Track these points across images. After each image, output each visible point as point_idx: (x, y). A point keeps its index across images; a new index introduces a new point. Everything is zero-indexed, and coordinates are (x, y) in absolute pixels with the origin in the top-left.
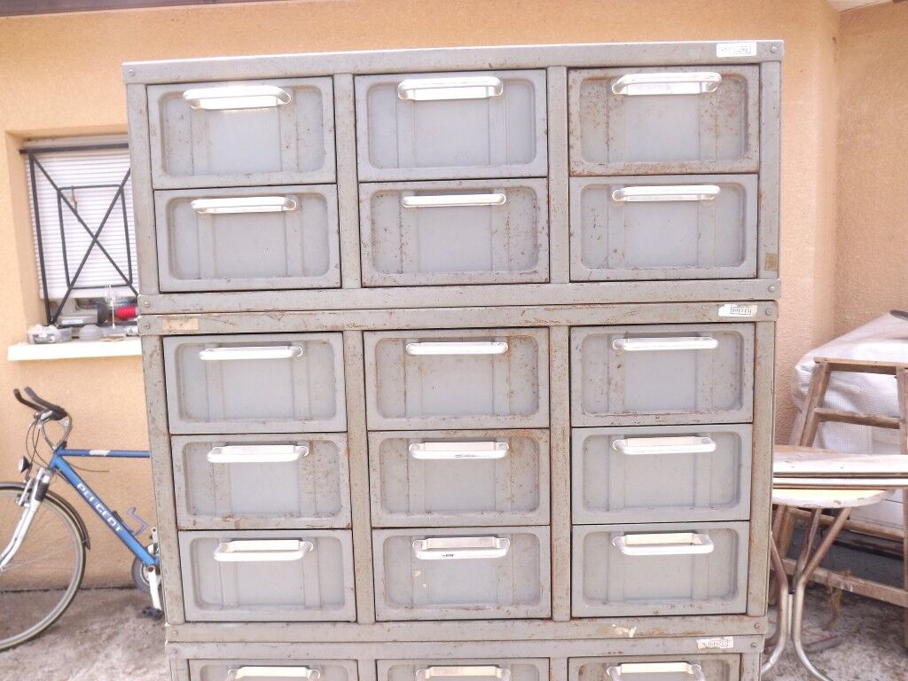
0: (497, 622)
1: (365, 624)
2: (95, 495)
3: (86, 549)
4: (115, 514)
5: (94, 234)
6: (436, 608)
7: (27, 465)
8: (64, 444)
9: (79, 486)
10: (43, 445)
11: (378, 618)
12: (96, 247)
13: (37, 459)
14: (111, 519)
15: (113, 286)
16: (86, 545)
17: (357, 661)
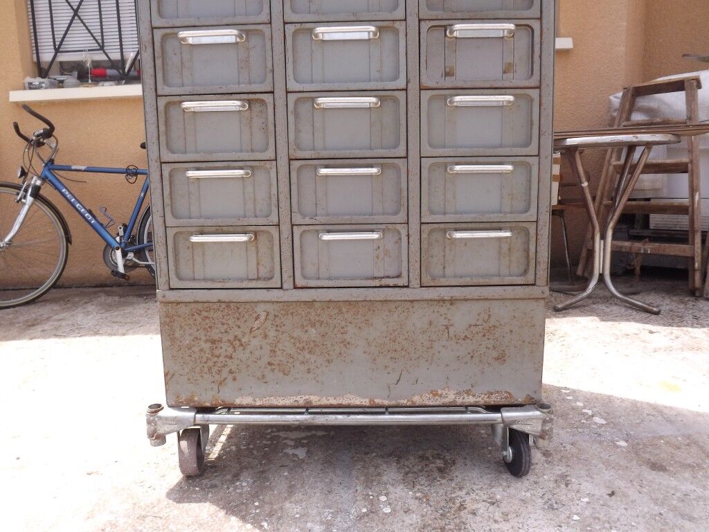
2: (75, 198)
3: (69, 244)
4: (90, 212)
5: (75, 7)
7: (24, 173)
8: (52, 161)
9: (64, 190)
10: (36, 160)
12: (77, 20)
13: (31, 170)
14: (87, 215)
15: (89, 50)
16: (69, 240)
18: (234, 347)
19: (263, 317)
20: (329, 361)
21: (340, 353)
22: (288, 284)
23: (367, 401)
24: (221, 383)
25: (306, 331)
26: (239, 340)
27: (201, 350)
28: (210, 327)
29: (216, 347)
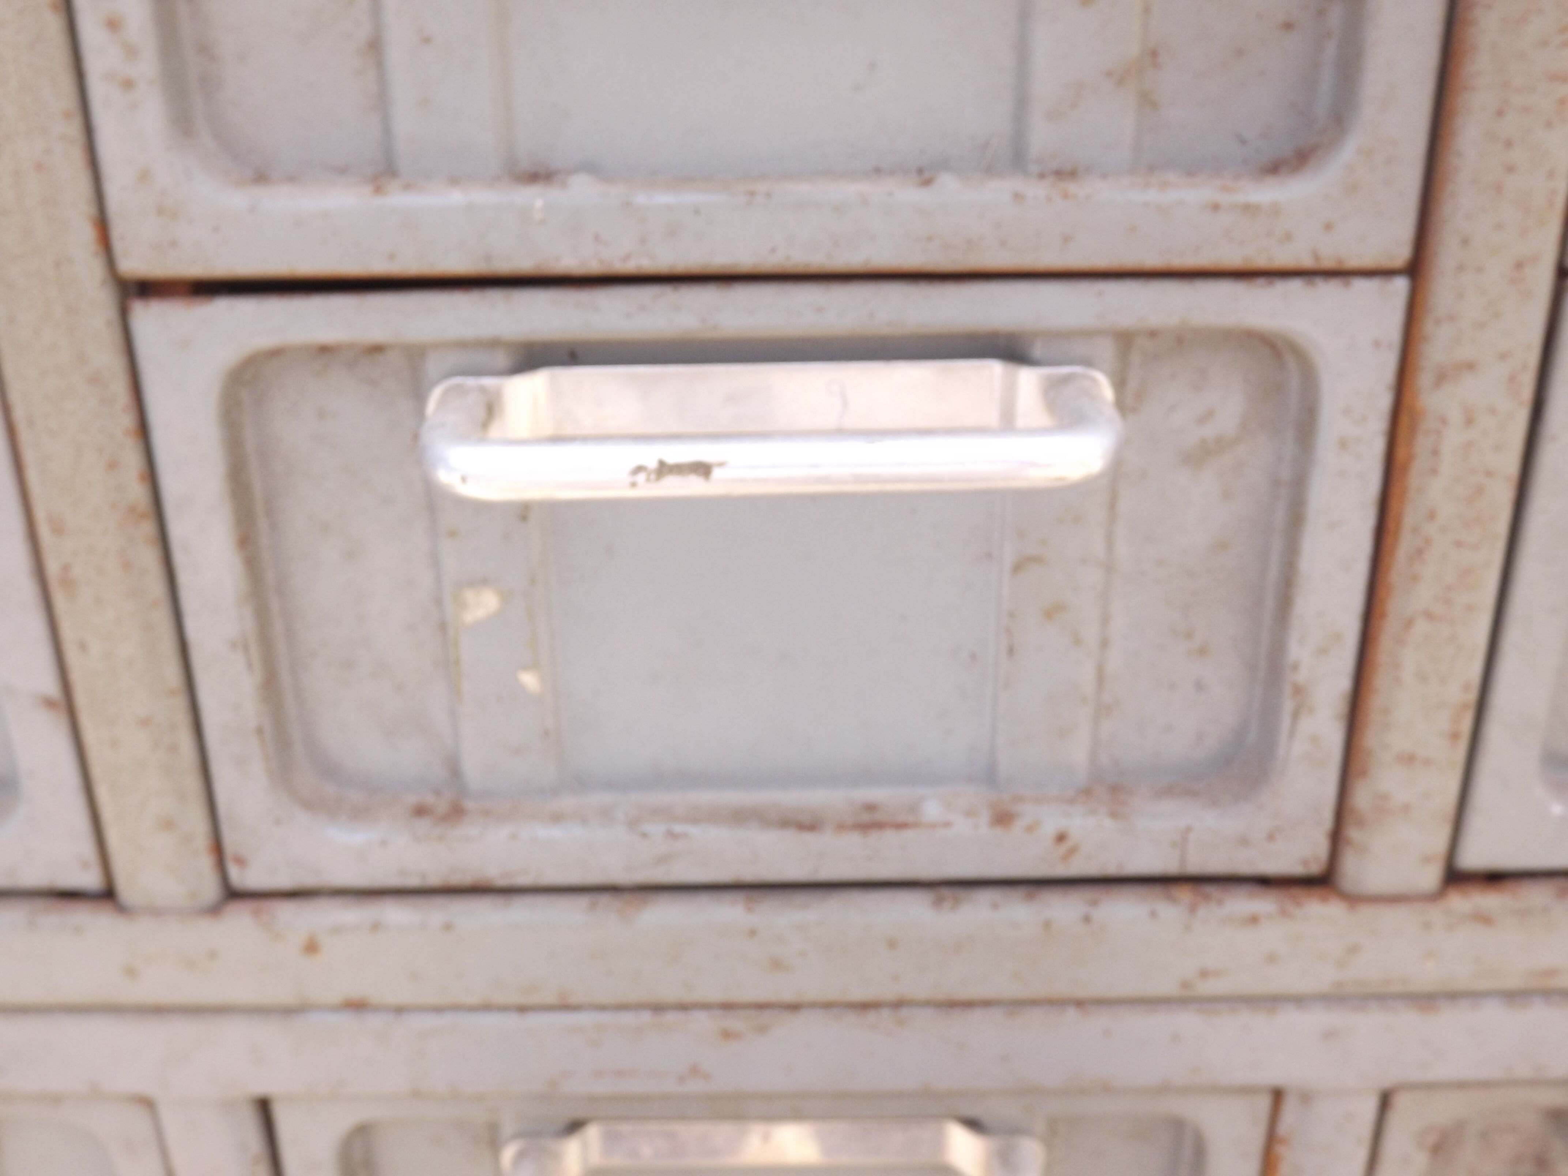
0: (985, 896)
1: (156, 912)
6: (606, 815)
11: (239, 877)
17: (148, 1104)
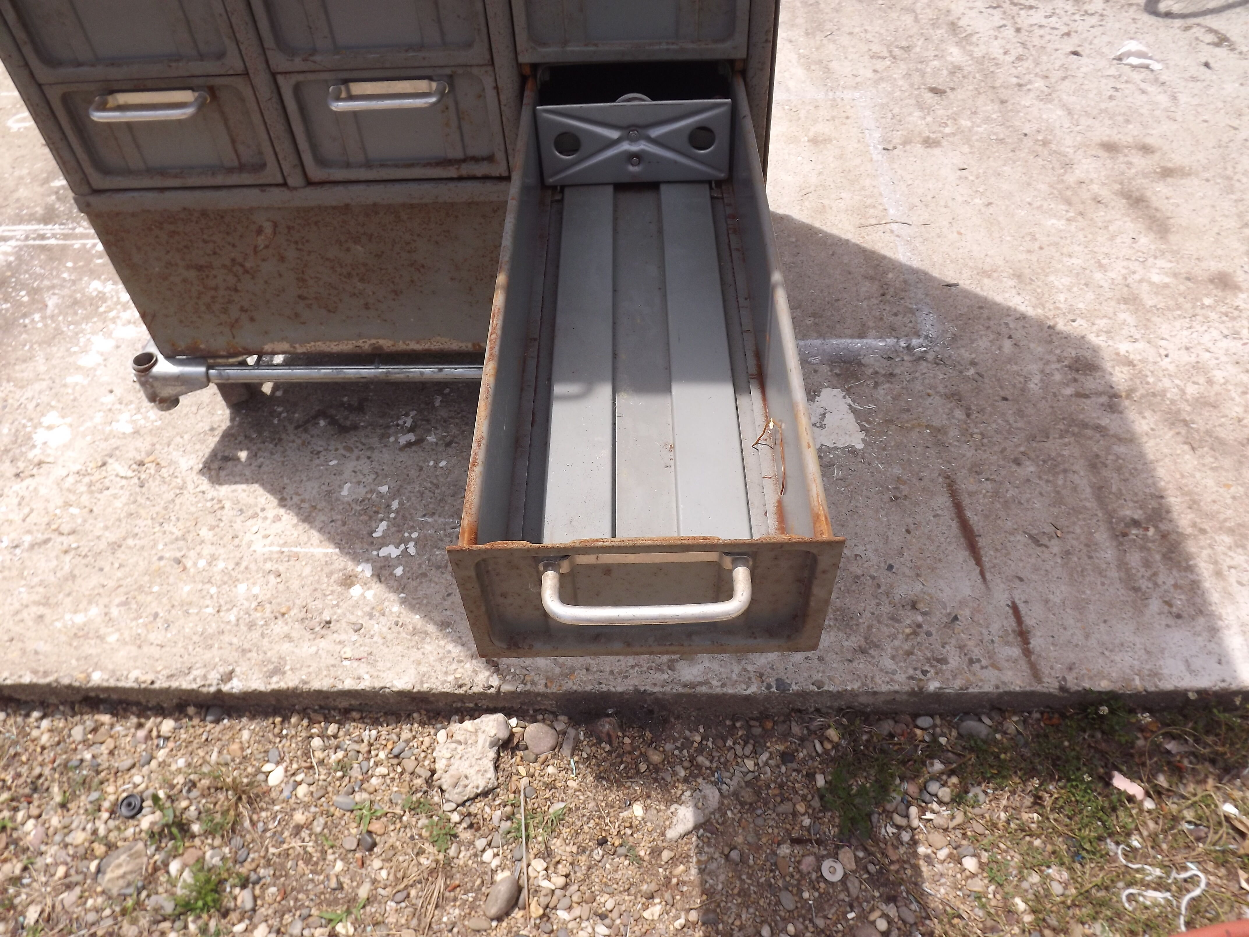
18: (236, 275)
19: (268, 229)
20: (395, 292)
21: (412, 281)
22: (295, 180)
23: (470, 345)
24: (234, 325)
25: (348, 250)
26: (242, 265)
27: (185, 281)
28: (186, 247)
29: (207, 276)
